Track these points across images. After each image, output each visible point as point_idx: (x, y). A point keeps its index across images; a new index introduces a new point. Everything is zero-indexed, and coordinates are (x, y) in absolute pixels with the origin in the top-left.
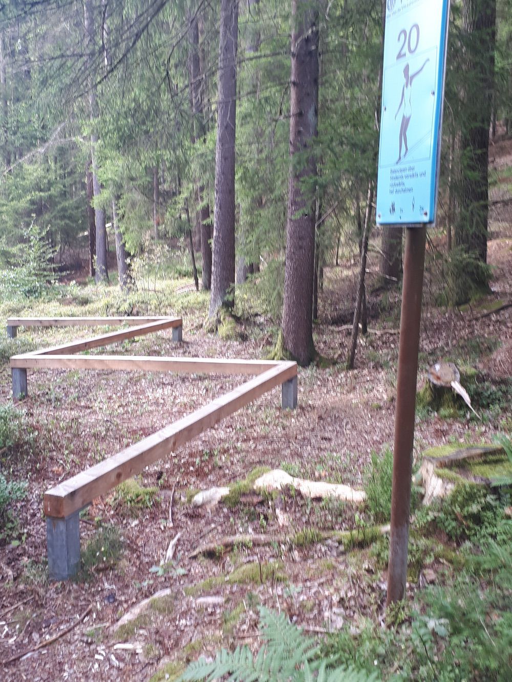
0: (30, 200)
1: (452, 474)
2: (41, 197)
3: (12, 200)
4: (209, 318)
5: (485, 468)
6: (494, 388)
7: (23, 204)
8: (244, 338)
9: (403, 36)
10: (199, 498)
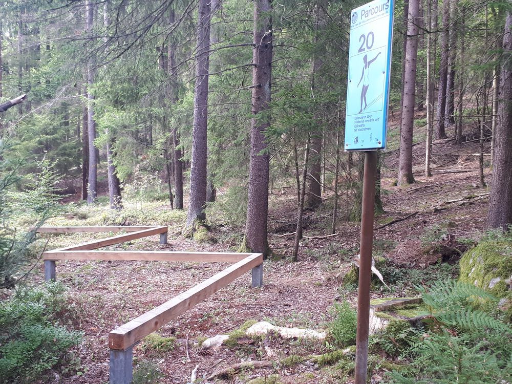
0: (39, 141)
1: (386, 315)
2: (47, 139)
3: (24, 140)
4: (187, 227)
5: (406, 312)
6: (397, 270)
7: (33, 143)
8: (214, 241)
9: (363, 38)
10: (208, 342)
